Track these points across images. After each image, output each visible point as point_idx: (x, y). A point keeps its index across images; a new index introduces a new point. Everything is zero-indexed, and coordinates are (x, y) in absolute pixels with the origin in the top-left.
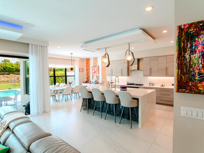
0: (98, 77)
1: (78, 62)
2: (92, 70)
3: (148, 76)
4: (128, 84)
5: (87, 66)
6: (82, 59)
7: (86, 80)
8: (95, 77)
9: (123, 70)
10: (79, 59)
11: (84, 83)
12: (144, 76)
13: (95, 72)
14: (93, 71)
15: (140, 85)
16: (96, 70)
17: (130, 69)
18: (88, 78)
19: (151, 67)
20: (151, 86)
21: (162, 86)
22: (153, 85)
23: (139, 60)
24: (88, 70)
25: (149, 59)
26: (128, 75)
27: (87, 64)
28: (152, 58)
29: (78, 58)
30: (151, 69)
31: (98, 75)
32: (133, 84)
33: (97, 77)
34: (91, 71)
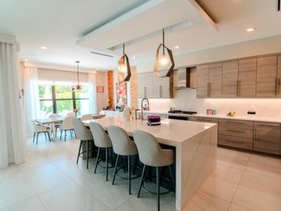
0: (125, 100)
1: (94, 77)
2: (117, 89)
3: (205, 98)
4: (171, 112)
5: (109, 84)
6: (100, 72)
7: (108, 105)
8: (121, 100)
9: (163, 88)
10: (96, 72)
11: (104, 109)
12: (198, 97)
13: (120, 93)
14: (118, 91)
15: (191, 113)
16: (122, 88)
17: (174, 86)
18: (111, 102)
19: (210, 82)
20: (209, 116)
21: (230, 114)
22: (213, 112)
23: (189, 70)
24: (110, 89)
25: (207, 66)
26: (172, 96)
27: (109, 79)
28: (211, 66)
29: (94, 70)
30: (209, 84)
31: (125, 96)
32: (180, 112)
33: (123, 99)
34: (115, 91)
